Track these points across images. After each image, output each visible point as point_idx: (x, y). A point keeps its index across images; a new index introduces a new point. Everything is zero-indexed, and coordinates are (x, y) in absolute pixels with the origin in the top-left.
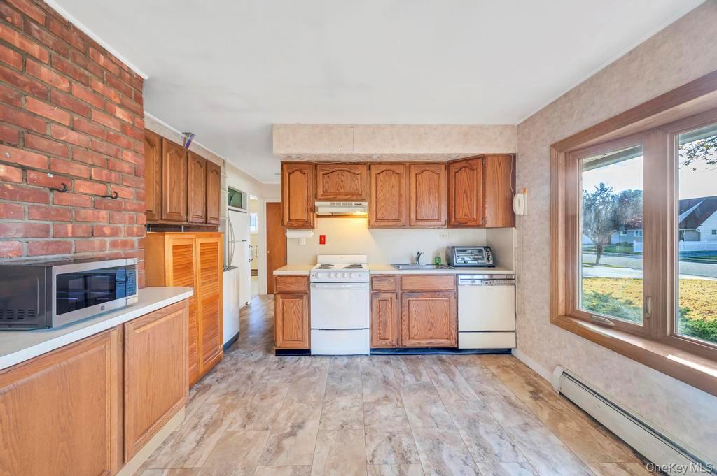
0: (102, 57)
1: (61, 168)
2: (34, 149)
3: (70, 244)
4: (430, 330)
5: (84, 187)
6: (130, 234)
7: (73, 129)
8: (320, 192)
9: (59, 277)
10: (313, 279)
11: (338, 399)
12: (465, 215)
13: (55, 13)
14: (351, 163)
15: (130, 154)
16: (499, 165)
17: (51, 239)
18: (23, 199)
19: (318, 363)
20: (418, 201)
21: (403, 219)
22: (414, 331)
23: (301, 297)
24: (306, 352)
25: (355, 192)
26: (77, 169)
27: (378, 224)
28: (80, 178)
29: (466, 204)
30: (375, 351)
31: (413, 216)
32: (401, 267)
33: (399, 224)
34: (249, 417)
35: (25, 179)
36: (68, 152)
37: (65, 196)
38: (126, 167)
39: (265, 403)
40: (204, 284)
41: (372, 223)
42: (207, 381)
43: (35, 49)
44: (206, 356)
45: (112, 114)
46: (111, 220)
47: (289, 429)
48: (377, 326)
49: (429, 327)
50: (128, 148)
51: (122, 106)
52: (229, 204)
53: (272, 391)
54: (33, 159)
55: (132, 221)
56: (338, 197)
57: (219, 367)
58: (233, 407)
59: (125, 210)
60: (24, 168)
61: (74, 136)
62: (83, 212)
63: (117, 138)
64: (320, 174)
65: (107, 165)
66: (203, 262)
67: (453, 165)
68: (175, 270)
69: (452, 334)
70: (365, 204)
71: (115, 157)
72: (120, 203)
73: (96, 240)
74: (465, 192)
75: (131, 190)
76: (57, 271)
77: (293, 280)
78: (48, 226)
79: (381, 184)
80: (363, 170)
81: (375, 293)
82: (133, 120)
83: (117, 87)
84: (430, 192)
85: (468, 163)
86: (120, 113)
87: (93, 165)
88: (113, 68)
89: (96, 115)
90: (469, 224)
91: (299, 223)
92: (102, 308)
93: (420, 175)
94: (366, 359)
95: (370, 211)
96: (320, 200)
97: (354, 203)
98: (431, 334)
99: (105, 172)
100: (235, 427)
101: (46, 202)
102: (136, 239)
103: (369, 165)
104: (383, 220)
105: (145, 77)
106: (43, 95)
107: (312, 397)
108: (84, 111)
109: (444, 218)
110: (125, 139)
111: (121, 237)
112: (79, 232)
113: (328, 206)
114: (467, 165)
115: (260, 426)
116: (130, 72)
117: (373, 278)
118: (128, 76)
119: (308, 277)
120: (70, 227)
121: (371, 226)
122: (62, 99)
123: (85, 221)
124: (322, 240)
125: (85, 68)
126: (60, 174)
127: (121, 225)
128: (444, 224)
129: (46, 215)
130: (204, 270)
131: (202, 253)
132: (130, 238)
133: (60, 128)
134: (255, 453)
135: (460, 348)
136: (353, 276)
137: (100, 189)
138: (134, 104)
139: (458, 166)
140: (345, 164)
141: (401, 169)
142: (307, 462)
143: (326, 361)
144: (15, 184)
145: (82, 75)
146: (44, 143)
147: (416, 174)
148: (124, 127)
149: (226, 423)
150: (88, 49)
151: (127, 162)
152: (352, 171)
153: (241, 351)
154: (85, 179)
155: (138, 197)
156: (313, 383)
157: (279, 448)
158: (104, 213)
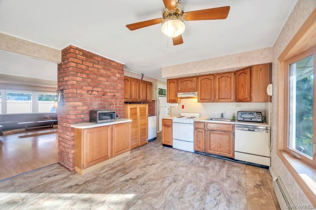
0: (113, 63)
1: (105, 91)
2: (100, 87)
3: (106, 107)
4: (220, 148)
5: (109, 94)
6: (120, 104)
7: (107, 82)
8: (180, 89)
9: (99, 113)
10: (173, 121)
11: (170, 161)
12: (242, 96)
13: (104, 57)
14: (191, 77)
15: (120, 85)
16: (261, 70)
17: (102, 106)
18: (98, 98)
19: (173, 151)
20: (220, 90)
21: (213, 99)
22: (212, 147)
23: (170, 127)
24: (171, 147)
25: (192, 88)
26: (108, 90)
27: (201, 101)
28: (108, 92)
29: (243, 90)
30: (196, 152)
31: (217, 97)
32: (213, 119)
33: (211, 101)
34: (144, 158)
35: (98, 94)
36: (106, 87)
37: (105, 96)
38: (119, 88)
39: (150, 157)
40: (140, 119)
41: (199, 100)
42: (141, 148)
43: (100, 67)
44: (142, 141)
45: (115, 76)
46: (115, 101)
47: (151, 164)
48: (197, 142)
49: (219, 146)
50: (120, 83)
51: (118, 73)
52: (159, 94)
53: (154, 154)
54: (99, 89)
55: (120, 101)
56: (186, 91)
57: (146, 145)
58: (142, 155)
59: (119, 99)
60: (98, 92)
61: (107, 83)
62: (109, 100)
63: (117, 81)
64: (179, 82)
65: (114, 88)
66: (140, 113)
67: (237, 72)
68: (131, 115)
69: (231, 151)
70: (196, 93)
71: (116, 86)
72: (117, 97)
73: (112, 106)
74: (242, 85)
75: (120, 94)
76: (98, 112)
77: (167, 121)
78: (102, 103)
79: (203, 84)
80: (195, 79)
81: (196, 129)
82: (121, 76)
83: (117, 69)
84: (226, 86)
85: (243, 71)
86: (118, 75)
87: (111, 89)
88: (116, 65)
89: (112, 77)
90: (244, 100)
91: (172, 101)
92: (107, 121)
93: (221, 79)
94: (191, 154)
95: (198, 95)
96: (179, 92)
97: (192, 93)
98: (221, 149)
99: (114, 90)
100: (139, 159)
101: (102, 98)
102: (121, 106)
103: (197, 77)
104: (204, 99)
105: (124, 64)
106: (101, 76)
107: (163, 159)
108: (109, 77)
109: (233, 98)
110: (119, 81)
111: (118, 105)
112: (108, 104)
113: (182, 94)
114: (243, 72)
115: (144, 161)
116: (120, 64)
117: (196, 123)
118: (120, 65)
119: (172, 120)
120: (106, 103)
121: (198, 102)
122: (105, 75)
123: (109, 102)
124: (183, 107)
125: (110, 67)
126: (104, 92)
127: (118, 103)
128: (233, 100)
129: (102, 101)
130: (141, 115)
131: (140, 110)
132: (120, 106)
133: (104, 82)
134: (139, 166)
135: (235, 159)
136: (187, 121)
137: (113, 94)
138: (121, 72)
139: (239, 72)
140: (189, 78)
141: (212, 77)
142: (148, 172)
143: (177, 151)
144: (96, 95)
145: (109, 69)
146: (101, 86)
147: (219, 78)
148: (119, 78)
149: (138, 158)
150: (110, 62)
151: (119, 87)
152: (191, 80)
153: (154, 143)
154: (109, 92)
155: (122, 95)
156: (167, 156)
157: (145, 167)
158: (113, 100)
